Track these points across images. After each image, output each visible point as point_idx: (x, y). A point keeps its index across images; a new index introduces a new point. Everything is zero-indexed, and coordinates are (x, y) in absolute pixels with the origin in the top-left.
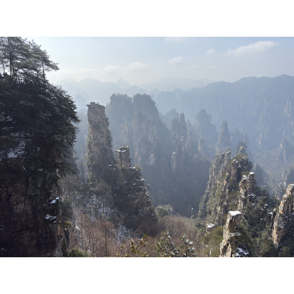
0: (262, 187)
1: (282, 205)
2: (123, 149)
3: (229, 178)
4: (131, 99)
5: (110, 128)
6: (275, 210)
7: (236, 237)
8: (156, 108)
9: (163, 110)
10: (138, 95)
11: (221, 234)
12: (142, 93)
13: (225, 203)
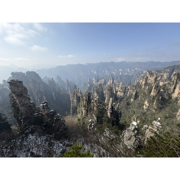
2: (44, 103)
4: (24, 74)
6: (107, 107)
8: (40, 77)
10: (29, 72)
12: (30, 71)
13: (86, 109)
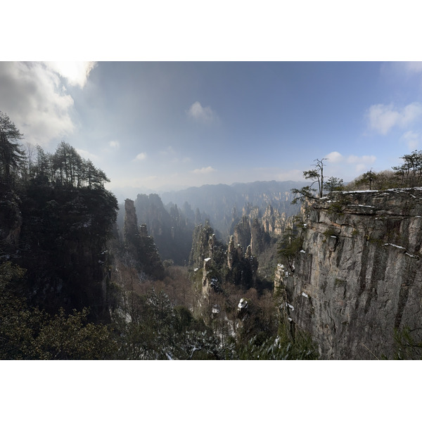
0: (220, 240)
1: (229, 249)
3: (203, 239)
5: (136, 213)
7: (210, 273)
9: (166, 202)
11: (202, 273)
